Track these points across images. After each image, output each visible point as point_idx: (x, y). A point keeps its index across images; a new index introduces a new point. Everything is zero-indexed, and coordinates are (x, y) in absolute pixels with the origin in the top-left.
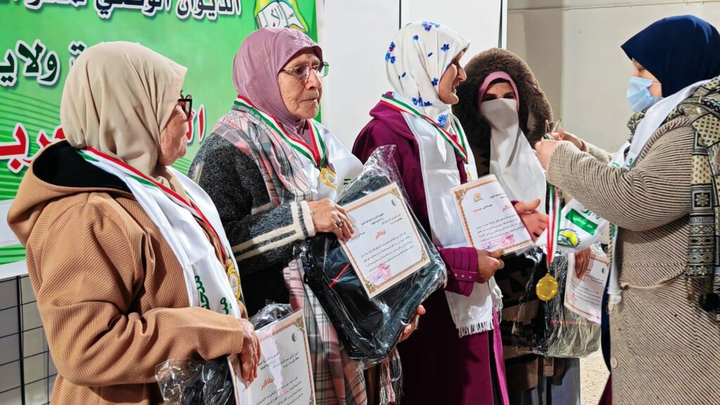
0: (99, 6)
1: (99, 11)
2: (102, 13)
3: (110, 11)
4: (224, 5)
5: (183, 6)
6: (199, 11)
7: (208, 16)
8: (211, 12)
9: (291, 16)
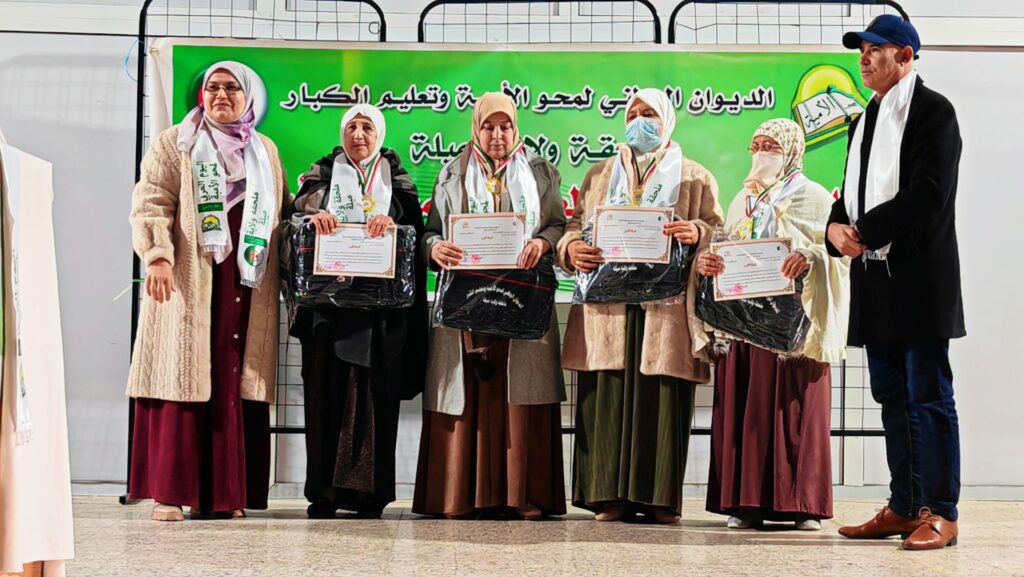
0: (603, 107)
1: (602, 111)
2: (606, 112)
3: (614, 111)
4: (751, 100)
5: (696, 103)
6: (717, 106)
7: (728, 110)
8: (733, 106)
9: (850, 106)
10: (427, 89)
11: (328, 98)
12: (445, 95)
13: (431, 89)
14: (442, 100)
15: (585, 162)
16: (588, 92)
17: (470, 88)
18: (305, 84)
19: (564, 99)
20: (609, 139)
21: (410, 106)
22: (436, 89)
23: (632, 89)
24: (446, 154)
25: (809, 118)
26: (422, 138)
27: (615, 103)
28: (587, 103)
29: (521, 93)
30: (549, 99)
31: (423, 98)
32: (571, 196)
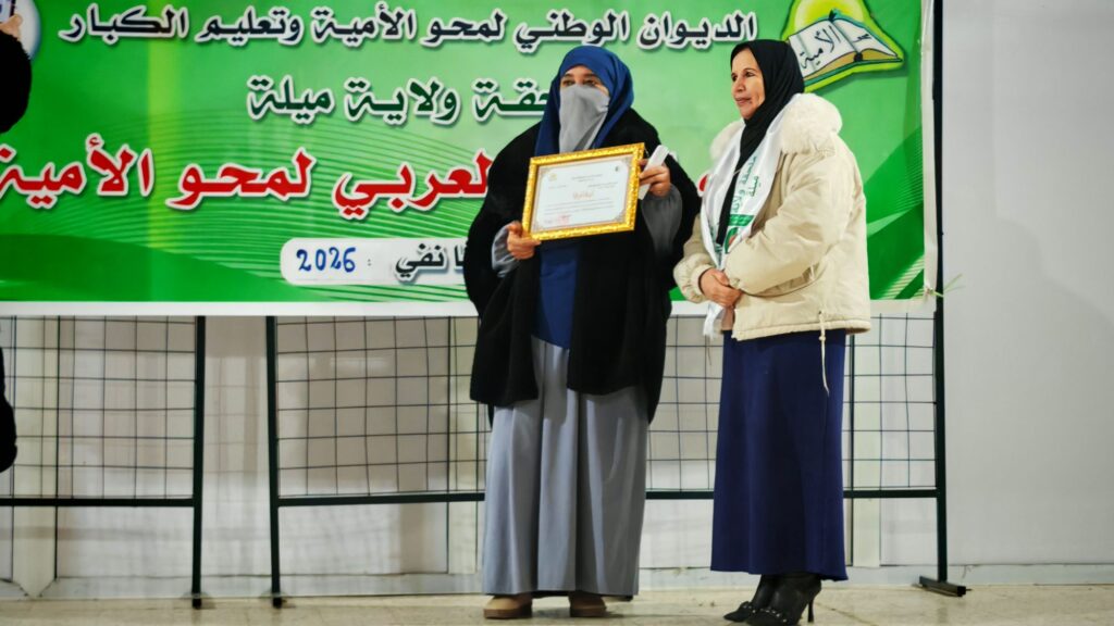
0: (519, 40)
1: (519, 46)
2: (523, 47)
3: (535, 45)
4: (725, 30)
5: (649, 34)
6: (677, 38)
7: (694, 44)
8: (701, 39)
9: (860, 38)
10: (270, 12)
11: (129, 25)
12: (295, 22)
13: (275, 13)
14: (293, 29)
15: (495, 118)
16: (498, 18)
17: (331, 12)
18: (94, 6)
19: (466, 28)
20: (529, 85)
21: (246, 37)
22: (283, 13)
23: (560, 14)
24: (299, 106)
25: (805, 56)
26: (265, 83)
27: (536, 34)
28: (497, 33)
29: (405, 20)
30: (443, 28)
31: (265, 26)
32: (477, 165)
